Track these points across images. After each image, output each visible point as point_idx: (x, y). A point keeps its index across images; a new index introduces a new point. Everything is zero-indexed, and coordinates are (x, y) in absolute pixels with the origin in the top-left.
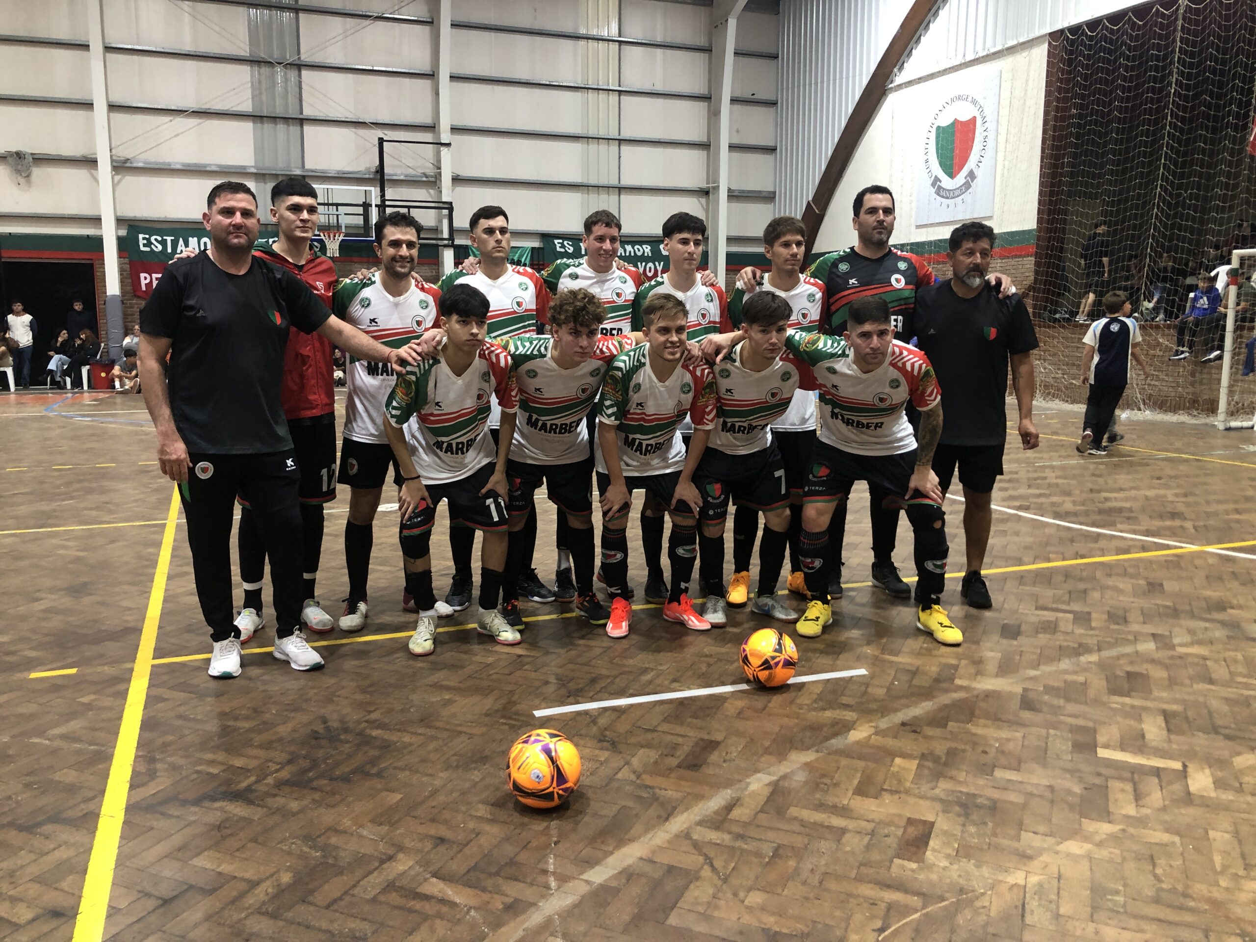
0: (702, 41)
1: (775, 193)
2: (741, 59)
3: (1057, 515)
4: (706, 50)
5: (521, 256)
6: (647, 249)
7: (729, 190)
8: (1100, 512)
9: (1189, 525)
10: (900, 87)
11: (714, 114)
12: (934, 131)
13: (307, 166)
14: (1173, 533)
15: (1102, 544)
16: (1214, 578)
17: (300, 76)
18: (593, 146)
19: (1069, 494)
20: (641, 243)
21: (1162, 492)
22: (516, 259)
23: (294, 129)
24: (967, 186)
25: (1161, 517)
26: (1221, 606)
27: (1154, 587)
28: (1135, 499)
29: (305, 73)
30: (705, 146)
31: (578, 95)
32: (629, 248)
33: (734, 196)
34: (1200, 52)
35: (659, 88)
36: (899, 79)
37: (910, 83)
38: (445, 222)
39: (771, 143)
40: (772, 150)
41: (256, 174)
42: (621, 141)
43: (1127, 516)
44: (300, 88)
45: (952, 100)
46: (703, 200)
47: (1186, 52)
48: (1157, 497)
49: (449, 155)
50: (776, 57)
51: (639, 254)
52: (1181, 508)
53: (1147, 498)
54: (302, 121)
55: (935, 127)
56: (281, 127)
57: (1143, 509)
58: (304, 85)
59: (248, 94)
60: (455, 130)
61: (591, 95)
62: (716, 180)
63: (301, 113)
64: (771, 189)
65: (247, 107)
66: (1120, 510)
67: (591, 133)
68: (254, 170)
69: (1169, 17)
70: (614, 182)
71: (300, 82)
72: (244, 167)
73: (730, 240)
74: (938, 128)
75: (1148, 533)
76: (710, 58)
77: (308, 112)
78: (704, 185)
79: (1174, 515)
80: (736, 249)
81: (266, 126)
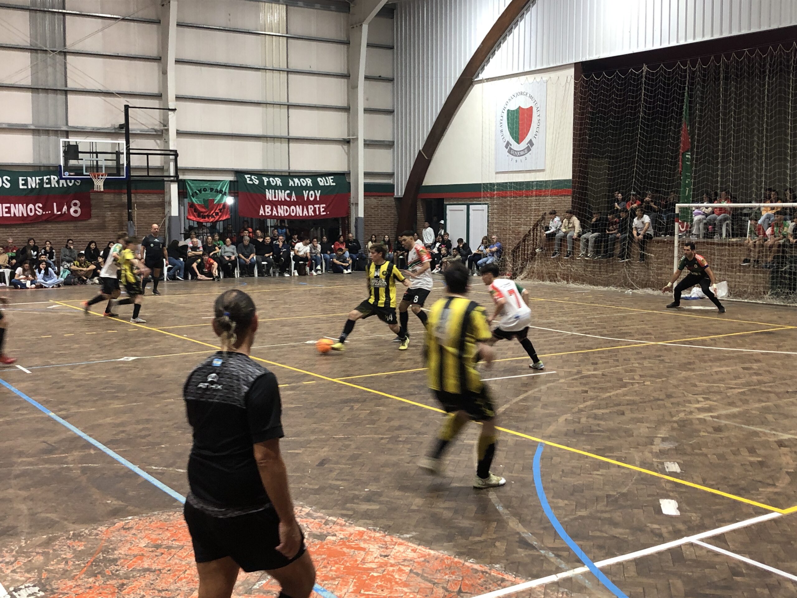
0: (343, 37)
1: (394, 142)
2: (371, 49)
3: (601, 335)
4: (347, 43)
5: (222, 187)
6: (309, 182)
7: (365, 141)
8: (619, 334)
9: (653, 337)
10: (481, 81)
11: (352, 88)
12: (506, 112)
13: (70, 124)
14: (647, 339)
15: (620, 343)
16: (658, 350)
17: (65, 59)
18: (270, 109)
19: (605, 328)
20: (304, 177)
21: (643, 326)
22: (219, 189)
23: (60, 97)
24: (529, 149)
25: (643, 334)
26: (660, 356)
27: (638, 353)
28: (632, 329)
29: (69, 57)
30: (346, 109)
31: (259, 73)
32: (296, 180)
33: (368, 144)
34: (655, 96)
35: (314, 69)
36: (481, 77)
37: (488, 80)
38: (172, 165)
39: (389, 107)
40: (390, 112)
41: (33, 130)
42: (289, 106)
43: (630, 335)
44: (66, 68)
45: (517, 94)
46: (346, 147)
47: (647, 96)
48: (641, 328)
49: (175, 117)
50: (392, 48)
51: (304, 185)
52: (651, 331)
53: (638, 329)
54: (66, 92)
55: (506, 110)
56: (51, 96)
57: (636, 332)
58: (68, 66)
59: (29, 72)
60: (178, 98)
61: (269, 74)
62: (355, 133)
63: (66, 86)
64: (390, 139)
65: (27, 82)
66: (626, 333)
67: (269, 100)
68: (33, 127)
69: (638, 75)
70: (285, 134)
71: (65, 64)
72: (26, 125)
73: (366, 174)
74: (508, 110)
75: (637, 339)
76: (348, 48)
77: (71, 85)
78: (346, 137)
79: (648, 334)
80: (369, 181)
81: (41, 95)
